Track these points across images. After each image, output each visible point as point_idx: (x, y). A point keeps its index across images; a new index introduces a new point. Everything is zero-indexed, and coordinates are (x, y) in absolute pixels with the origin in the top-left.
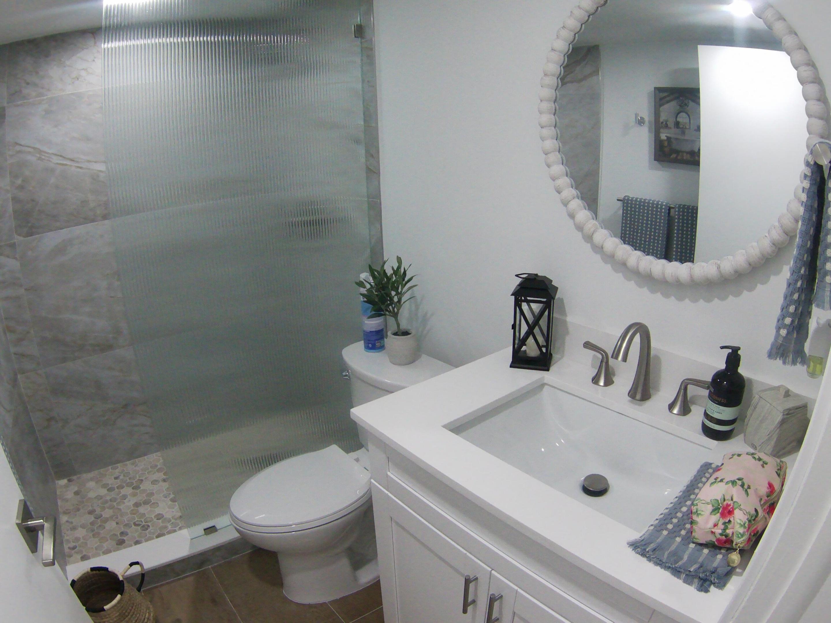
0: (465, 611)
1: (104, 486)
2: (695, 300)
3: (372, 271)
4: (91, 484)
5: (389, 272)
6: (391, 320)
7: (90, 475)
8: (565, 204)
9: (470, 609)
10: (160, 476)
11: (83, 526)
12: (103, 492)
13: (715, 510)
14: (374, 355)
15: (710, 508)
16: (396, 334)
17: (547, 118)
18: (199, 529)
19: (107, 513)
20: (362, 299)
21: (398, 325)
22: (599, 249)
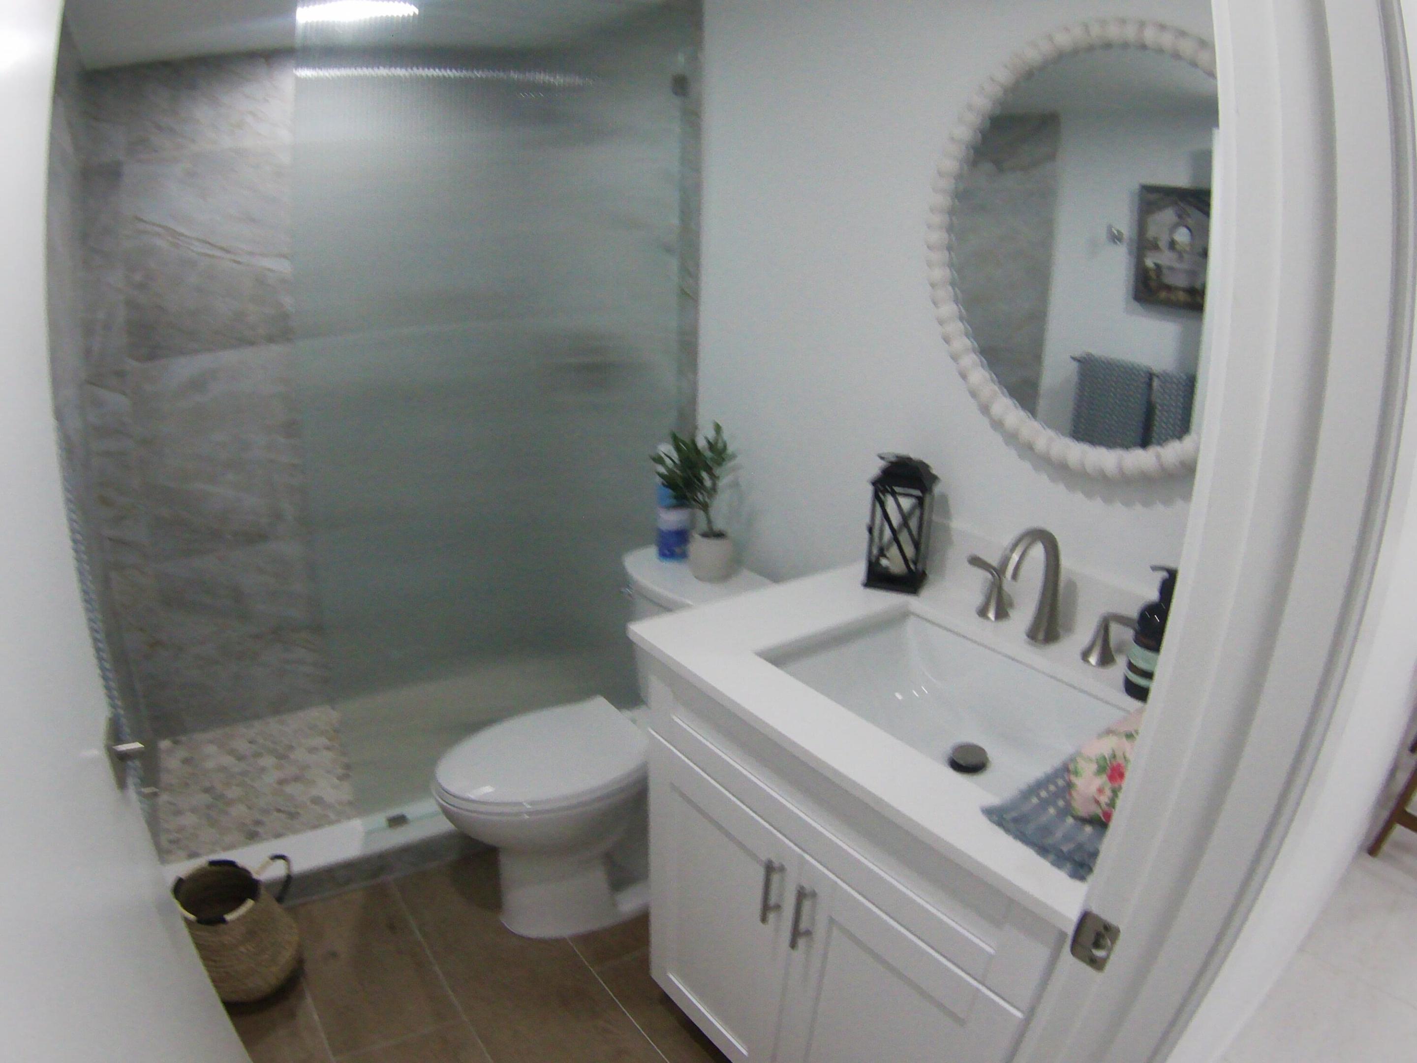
0: (764, 919)
1: (232, 752)
2: (1128, 503)
3: (676, 442)
4: (212, 749)
5: (701, 443)
6: (700, 514)
7: (209, 735)
8: (955, 358)
9: (772, 916)
10: (322, 741)
11: (194, 810)
12: (228, 760)
13: (1101, 770)
14: (670, 566)
15: (1094, 767)
16: (705, 535)
17: (938, 237)
18: (380, 819)
19: (233, 793)
20: (659, 480)
21: (709, 522)
22: (997, 425)
